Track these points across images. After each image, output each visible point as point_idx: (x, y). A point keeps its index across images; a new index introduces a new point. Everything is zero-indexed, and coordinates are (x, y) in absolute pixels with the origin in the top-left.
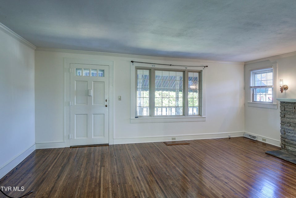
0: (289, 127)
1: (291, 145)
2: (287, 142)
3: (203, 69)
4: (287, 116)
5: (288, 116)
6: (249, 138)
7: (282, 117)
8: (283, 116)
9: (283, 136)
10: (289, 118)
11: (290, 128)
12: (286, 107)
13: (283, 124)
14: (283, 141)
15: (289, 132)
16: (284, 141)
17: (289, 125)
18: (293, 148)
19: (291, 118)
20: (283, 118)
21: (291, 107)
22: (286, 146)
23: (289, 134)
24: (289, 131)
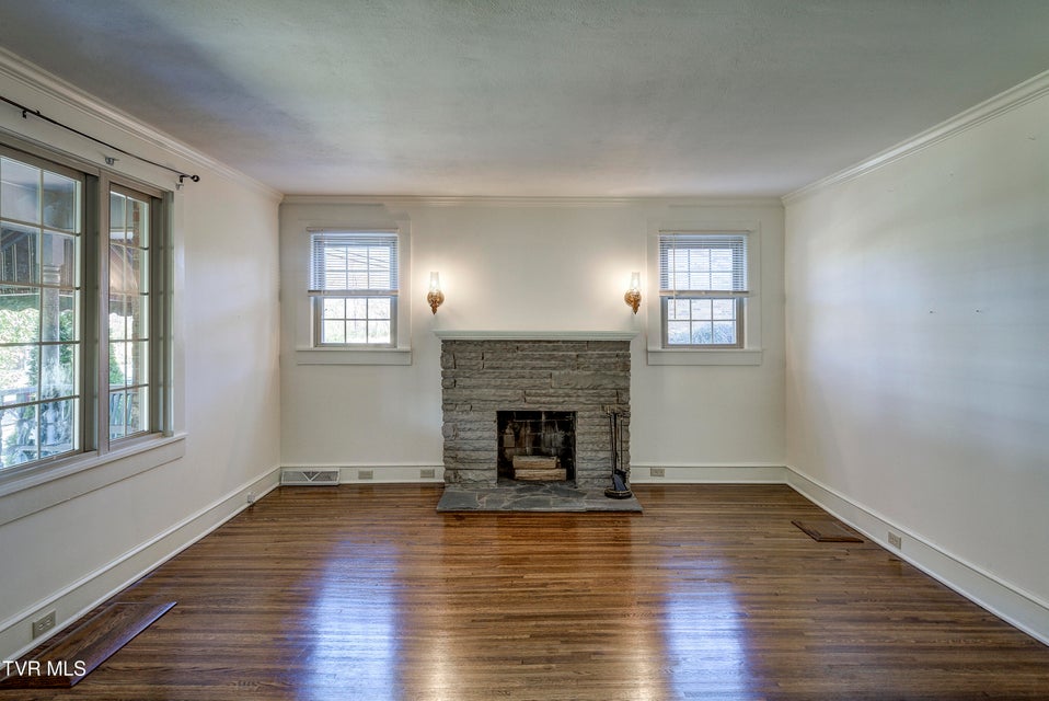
0: (468, 414)
1: (473, 466)
2: (462, 461)
3: (173, 189)
4: (462, 382)
5: (468, 382)
6: (310, 482)
7: (445, 388)
8: (450, 383)
9: (452, 444)
10: (468, 387)
11: (472, 416)
12: (459, 355)
13: (449, 407)
14: (450, 460)
15: (470, 429)
16: (455, 458)
17: (467, 407)
18: (478, 472)
19: (474, 387)
20: (450, 391)
21: (473, 355)
22: (460, 473)
23: (469, 434)
24: (468, 426)
